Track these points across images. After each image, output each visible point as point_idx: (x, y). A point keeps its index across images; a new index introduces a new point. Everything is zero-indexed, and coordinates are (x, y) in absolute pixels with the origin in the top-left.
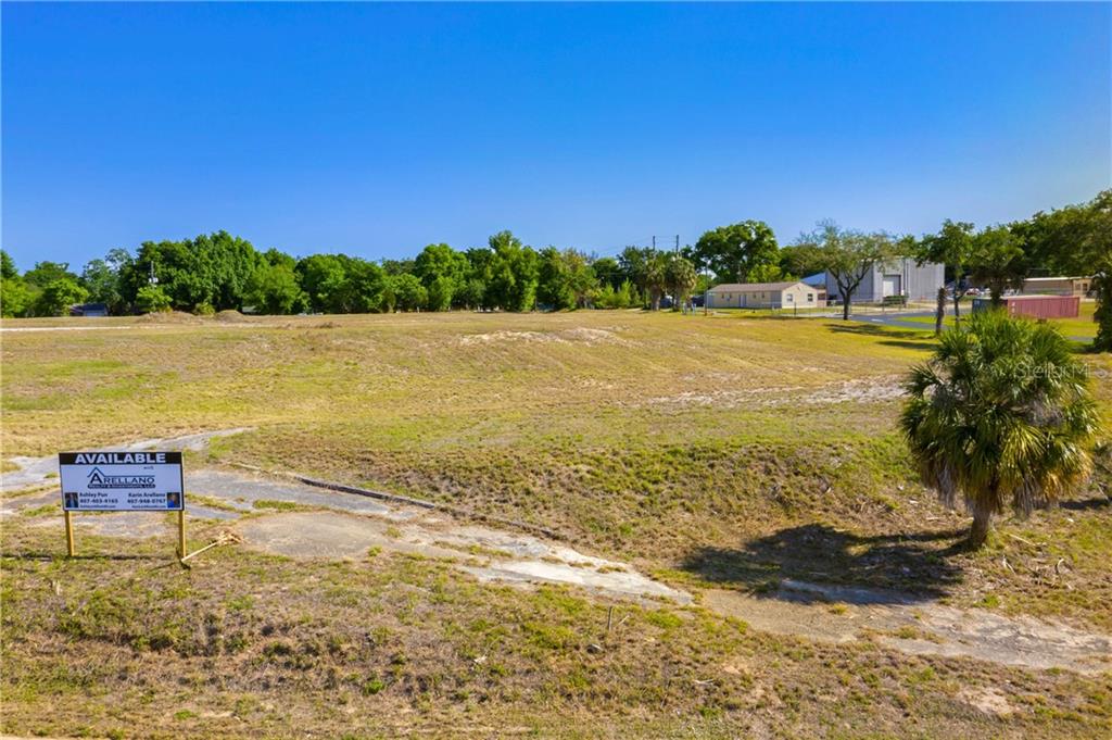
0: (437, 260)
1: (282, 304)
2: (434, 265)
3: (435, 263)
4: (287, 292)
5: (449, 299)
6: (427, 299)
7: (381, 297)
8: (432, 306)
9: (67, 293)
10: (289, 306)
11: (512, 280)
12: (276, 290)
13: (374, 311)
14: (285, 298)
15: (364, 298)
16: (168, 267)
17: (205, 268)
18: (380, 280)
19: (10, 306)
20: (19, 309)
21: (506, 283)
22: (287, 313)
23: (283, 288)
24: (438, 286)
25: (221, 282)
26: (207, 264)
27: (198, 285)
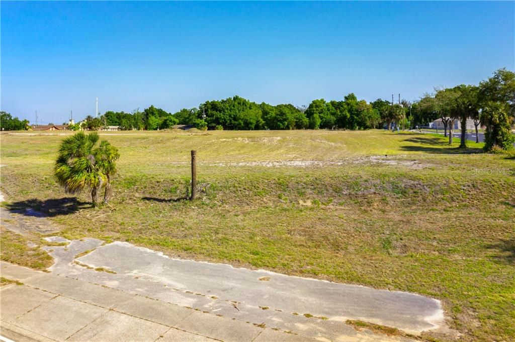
0: (317, 106)
1: (250, 126)
2: (315, 109)
3: (316, 107)
4: (252, 121)
5: (319, 124)
6: (308, 124)
7: (286, 123)
8: (311, 126)
9: (171, 121)
10: (253, 126)
11: (348, 115)
12: (247, 120)
13: (282, 129)
14: (251, 123)
15: (279, 123)
16: (213, 110)
17: (226, 111)
18: (286, 116)
19: (152, 126)
20: (155, 127)
21: (345, 117)
22: (252, 130)
23: (251, 119)
24: (314, 118)
25: (232, 116)
26: (227, 109)
27: (223, 118)
